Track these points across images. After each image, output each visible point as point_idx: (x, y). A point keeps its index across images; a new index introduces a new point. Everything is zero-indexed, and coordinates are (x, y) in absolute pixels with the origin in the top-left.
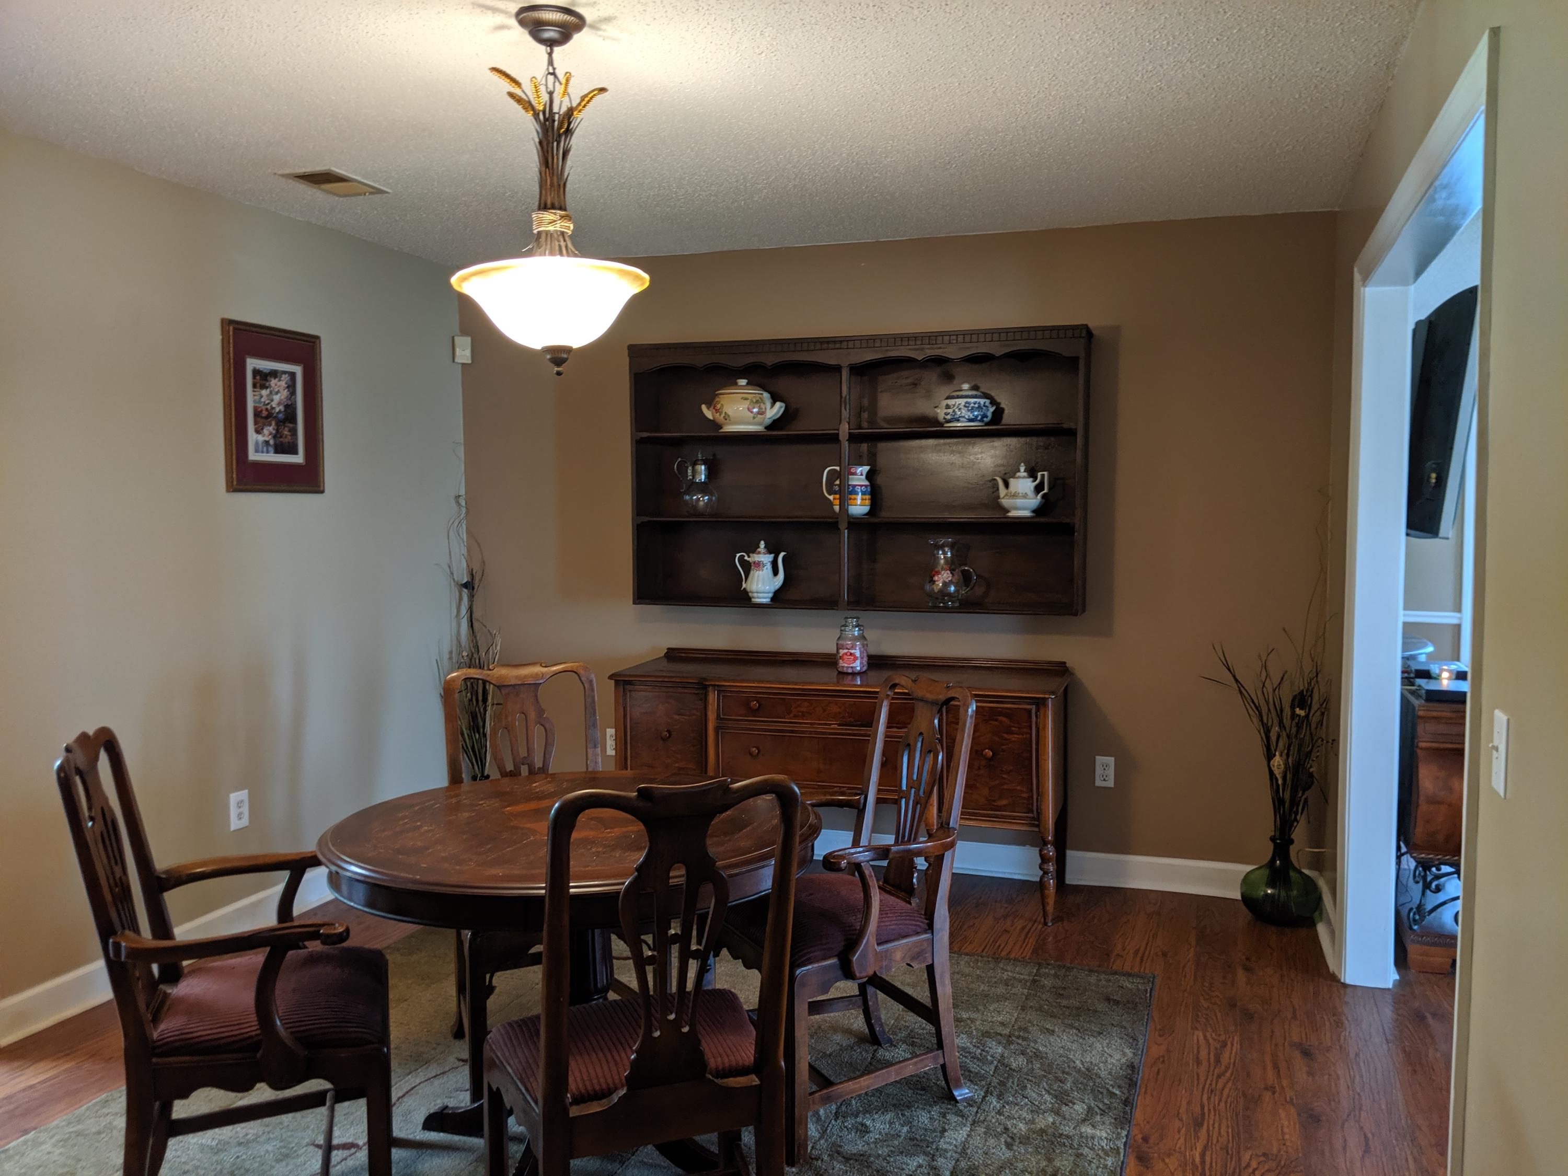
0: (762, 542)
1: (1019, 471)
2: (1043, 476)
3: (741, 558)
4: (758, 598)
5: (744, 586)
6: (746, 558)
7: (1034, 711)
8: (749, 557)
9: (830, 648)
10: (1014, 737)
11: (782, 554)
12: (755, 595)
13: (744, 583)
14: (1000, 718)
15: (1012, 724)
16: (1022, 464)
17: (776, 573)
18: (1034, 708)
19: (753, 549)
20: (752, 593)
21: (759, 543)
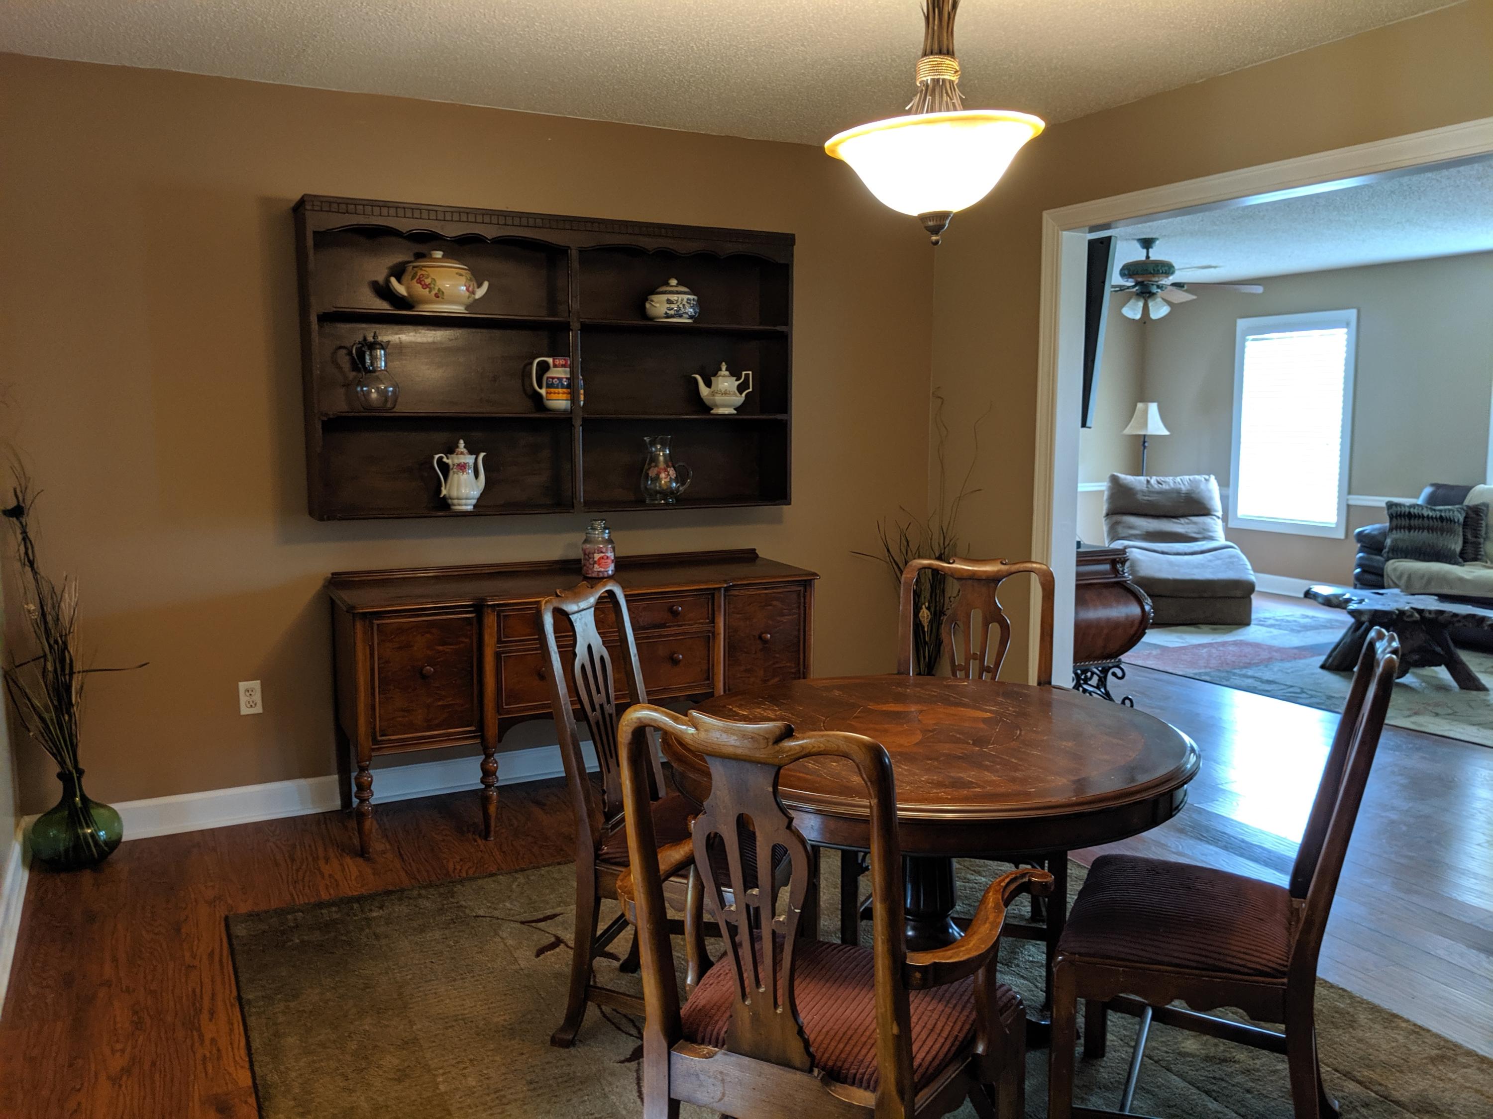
0: (462, 442)
1: (721, 370)
2: (747, 376)
3: (440, 459)
4: (459, 505)
5: (444, 492)
6: (445, 460)
7: (802, 592)
8: (448, 458)
9: (574, 554)
10: (785, 619)
11: (482, 455)
12: (456, 501)
13: (443, 489)
14: (775, 603)
15: (785, 607)
16: (724, 363)
17: (477, 475)
18: (802, 589)
19: (451, 450)
20: (451, 499)
21: (458, 442)
